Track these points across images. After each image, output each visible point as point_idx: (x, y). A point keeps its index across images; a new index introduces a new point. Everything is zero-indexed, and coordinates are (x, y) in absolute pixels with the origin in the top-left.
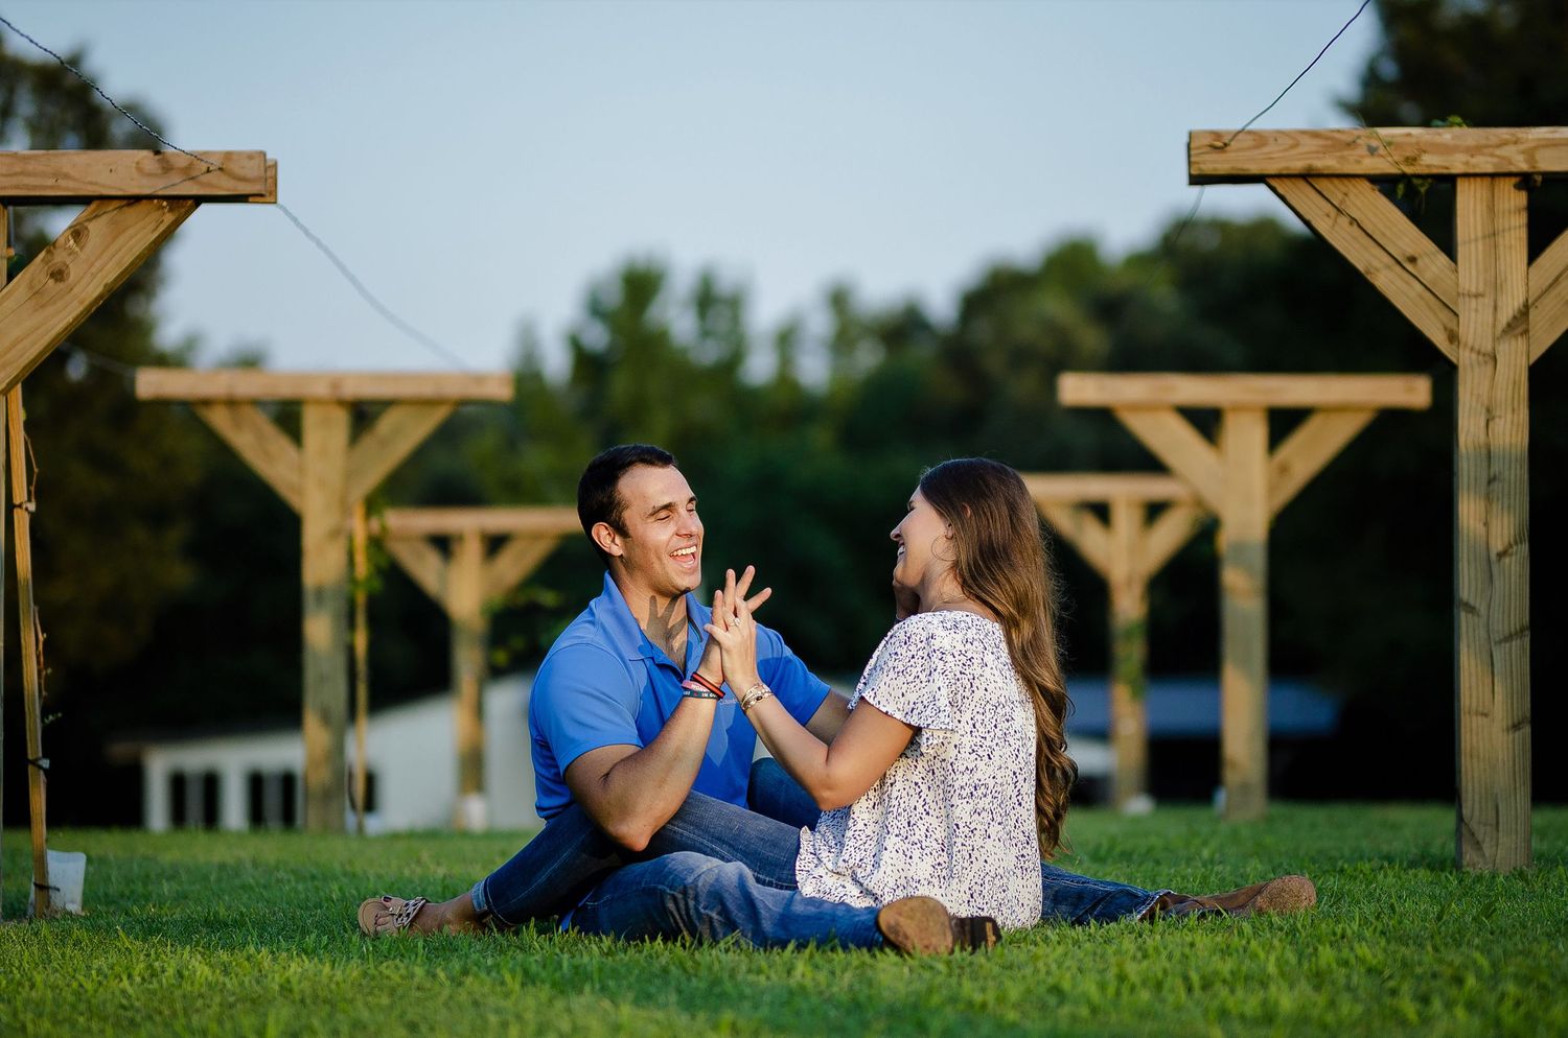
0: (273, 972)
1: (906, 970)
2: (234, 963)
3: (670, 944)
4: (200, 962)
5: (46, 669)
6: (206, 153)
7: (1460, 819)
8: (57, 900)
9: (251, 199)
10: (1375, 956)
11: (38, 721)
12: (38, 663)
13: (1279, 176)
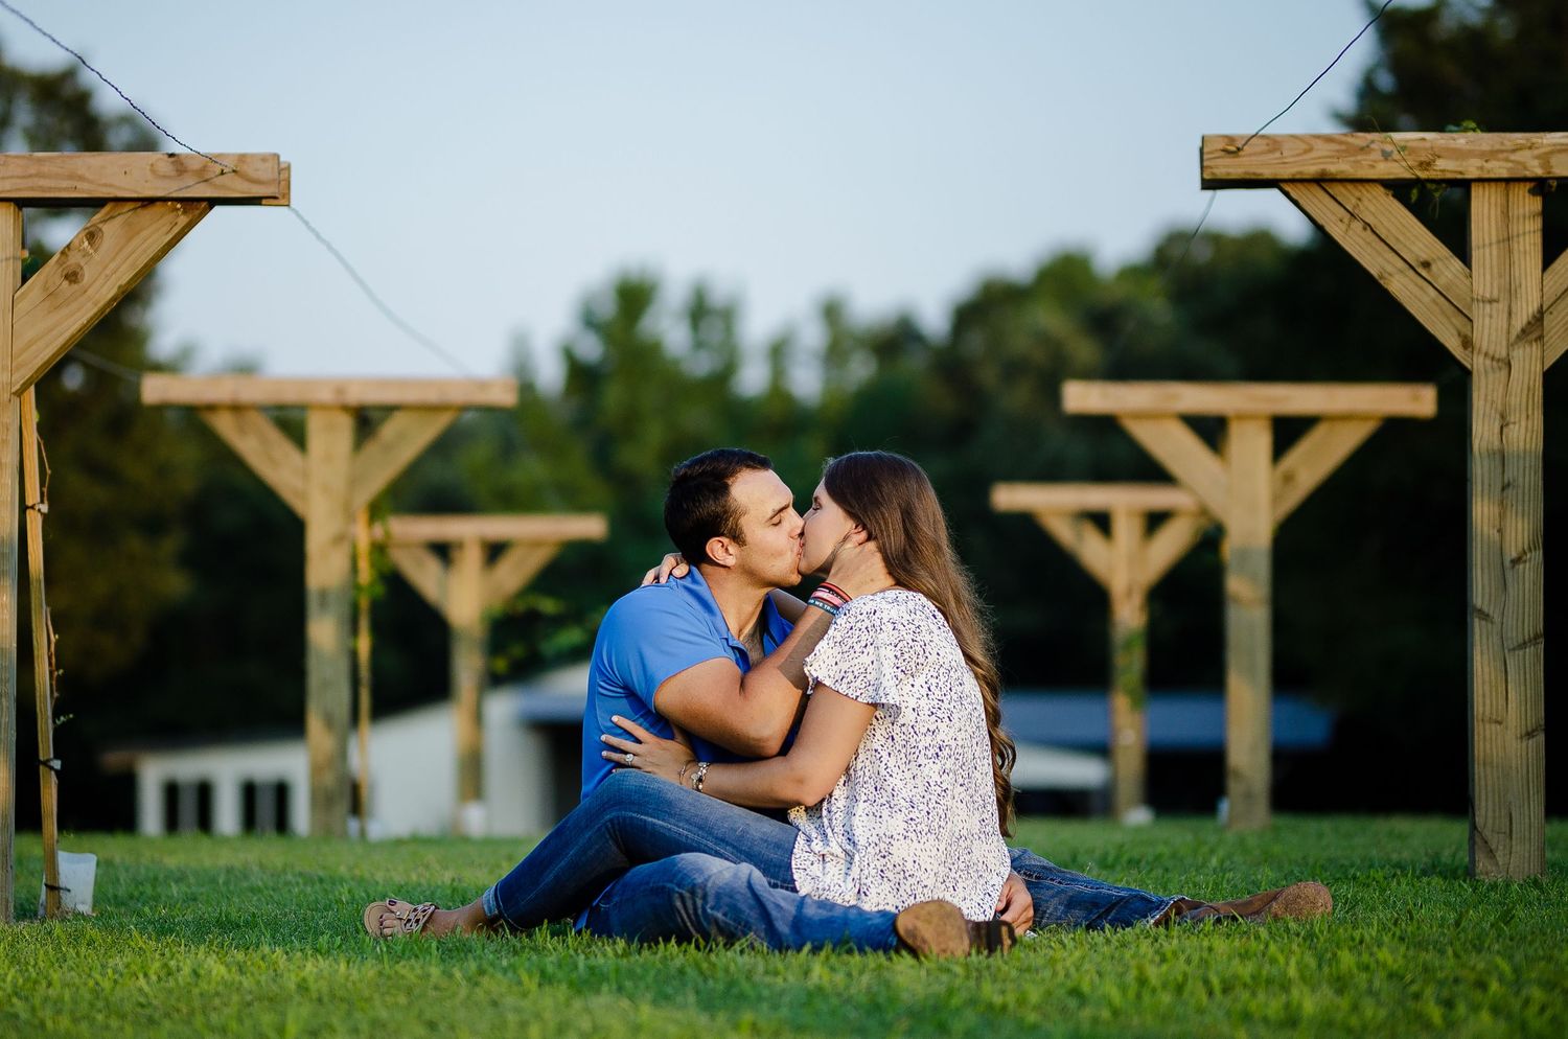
0: (289, 970)
1: (923, 973)
2: (249, 963)
3: (685, 945)
4: (215, 962)
5: (57, 670)
6: (220, 155)
7: (1474, 827)
8: (68, 900)
9: (264, 202)
10: (1395, 961)
11: (50, 721)
12: (50, 664)
13: (1292, 181)
